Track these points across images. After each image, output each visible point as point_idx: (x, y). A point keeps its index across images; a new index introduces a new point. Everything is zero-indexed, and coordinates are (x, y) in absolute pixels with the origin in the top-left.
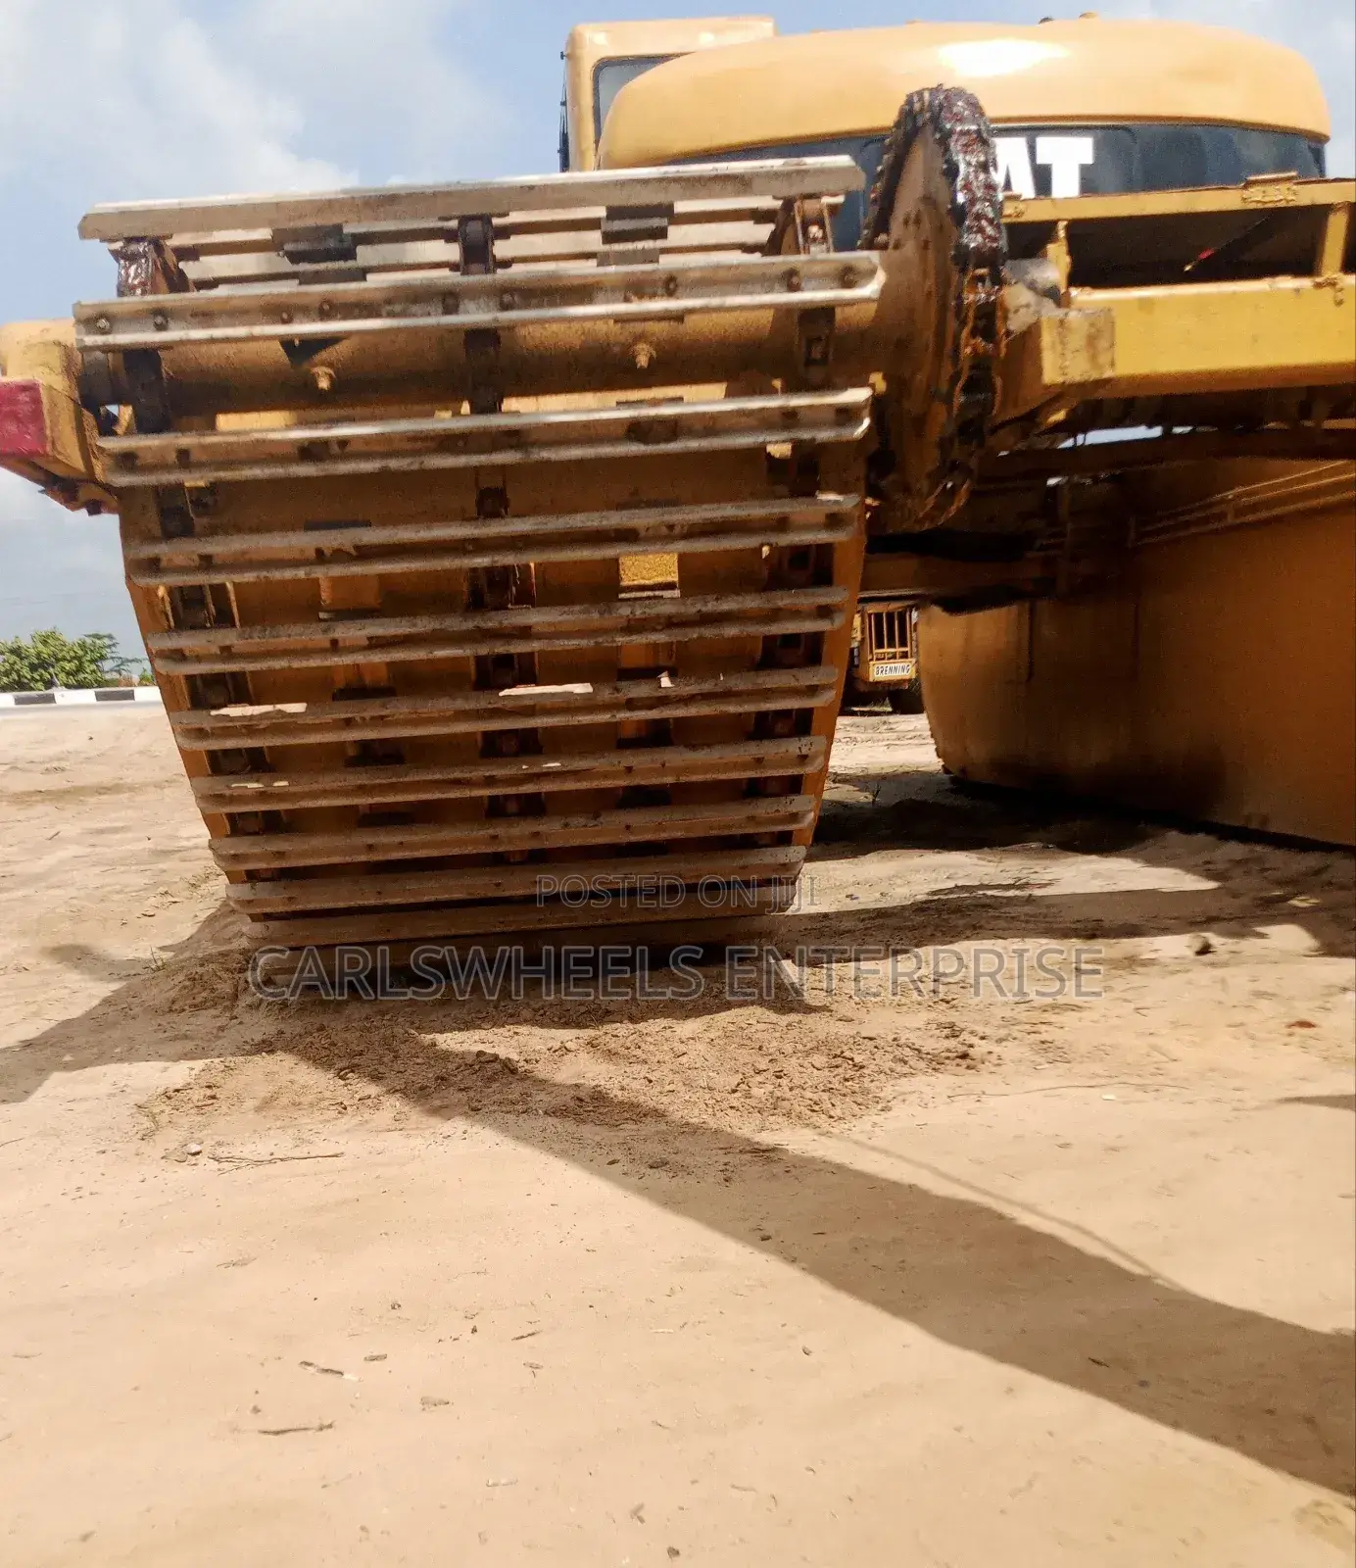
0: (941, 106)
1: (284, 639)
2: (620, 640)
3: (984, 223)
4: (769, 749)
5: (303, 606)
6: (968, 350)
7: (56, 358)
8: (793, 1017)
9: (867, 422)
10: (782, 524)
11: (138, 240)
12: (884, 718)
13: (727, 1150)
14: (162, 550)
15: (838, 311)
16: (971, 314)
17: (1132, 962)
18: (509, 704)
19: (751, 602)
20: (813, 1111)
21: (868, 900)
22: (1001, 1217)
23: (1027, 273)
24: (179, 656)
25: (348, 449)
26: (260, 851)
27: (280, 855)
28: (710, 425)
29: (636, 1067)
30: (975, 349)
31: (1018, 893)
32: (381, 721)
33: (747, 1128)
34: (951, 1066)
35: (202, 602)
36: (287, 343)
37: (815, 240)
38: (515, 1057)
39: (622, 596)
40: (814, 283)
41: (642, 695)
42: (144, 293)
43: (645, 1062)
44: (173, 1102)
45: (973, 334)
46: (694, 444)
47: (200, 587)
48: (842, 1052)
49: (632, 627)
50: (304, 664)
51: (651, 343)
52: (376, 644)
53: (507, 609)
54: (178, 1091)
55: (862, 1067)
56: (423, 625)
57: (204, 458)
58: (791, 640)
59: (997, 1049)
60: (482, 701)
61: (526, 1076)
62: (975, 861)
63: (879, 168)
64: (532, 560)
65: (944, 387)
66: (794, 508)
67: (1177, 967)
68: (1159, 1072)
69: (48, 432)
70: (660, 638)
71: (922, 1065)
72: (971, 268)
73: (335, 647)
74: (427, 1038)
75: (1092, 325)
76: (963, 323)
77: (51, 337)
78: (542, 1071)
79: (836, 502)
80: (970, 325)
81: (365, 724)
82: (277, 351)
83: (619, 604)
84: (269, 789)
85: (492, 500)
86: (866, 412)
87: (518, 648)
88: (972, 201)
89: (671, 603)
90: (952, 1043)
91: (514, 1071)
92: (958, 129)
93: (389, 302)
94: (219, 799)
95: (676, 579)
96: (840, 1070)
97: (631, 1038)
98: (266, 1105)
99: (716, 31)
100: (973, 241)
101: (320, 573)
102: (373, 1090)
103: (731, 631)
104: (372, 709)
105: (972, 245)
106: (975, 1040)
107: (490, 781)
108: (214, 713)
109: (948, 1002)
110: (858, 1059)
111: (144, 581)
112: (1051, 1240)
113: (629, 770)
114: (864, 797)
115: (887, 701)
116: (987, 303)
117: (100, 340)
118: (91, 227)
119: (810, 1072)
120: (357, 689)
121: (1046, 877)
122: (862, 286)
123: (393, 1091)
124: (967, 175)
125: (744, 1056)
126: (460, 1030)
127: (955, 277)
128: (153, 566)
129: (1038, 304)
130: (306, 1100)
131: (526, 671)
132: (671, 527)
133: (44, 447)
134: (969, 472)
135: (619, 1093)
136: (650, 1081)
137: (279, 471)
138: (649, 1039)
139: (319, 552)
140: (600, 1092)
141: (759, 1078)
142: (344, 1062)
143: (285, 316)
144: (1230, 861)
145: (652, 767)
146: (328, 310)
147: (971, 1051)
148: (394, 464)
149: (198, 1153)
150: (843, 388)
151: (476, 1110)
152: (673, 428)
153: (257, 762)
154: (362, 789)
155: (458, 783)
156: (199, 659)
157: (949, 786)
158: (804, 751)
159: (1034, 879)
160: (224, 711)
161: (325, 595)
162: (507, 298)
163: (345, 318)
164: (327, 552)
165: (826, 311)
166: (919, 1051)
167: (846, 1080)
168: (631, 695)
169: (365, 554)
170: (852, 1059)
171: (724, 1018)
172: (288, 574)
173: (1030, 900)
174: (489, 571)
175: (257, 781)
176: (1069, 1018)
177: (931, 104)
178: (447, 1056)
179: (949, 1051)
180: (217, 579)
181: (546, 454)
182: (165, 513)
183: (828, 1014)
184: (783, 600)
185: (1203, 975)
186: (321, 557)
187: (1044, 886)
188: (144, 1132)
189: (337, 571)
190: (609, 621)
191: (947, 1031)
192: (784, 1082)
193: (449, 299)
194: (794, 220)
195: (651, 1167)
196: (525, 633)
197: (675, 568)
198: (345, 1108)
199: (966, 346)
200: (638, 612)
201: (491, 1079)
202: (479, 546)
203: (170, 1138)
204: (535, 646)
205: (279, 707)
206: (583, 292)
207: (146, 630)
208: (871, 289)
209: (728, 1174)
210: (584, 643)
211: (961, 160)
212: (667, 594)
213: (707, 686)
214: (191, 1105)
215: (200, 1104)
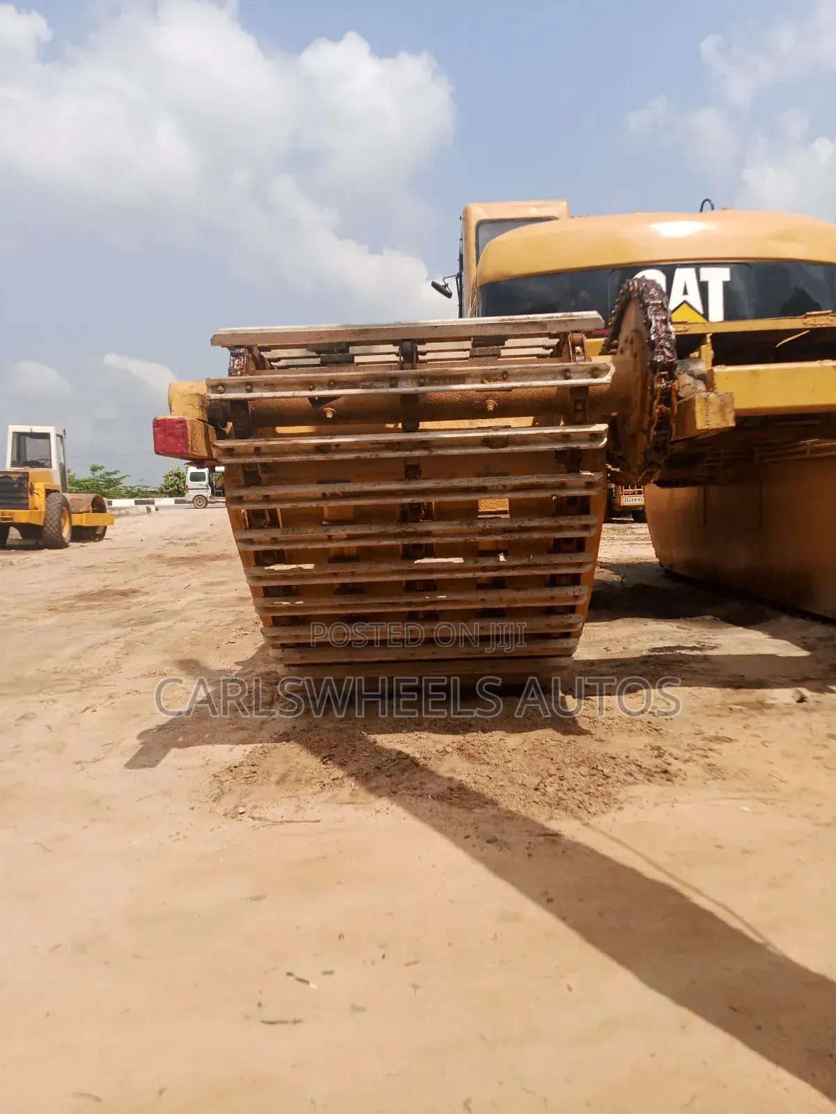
0: (643, 291)
1: (303, 535)
2: (478, 538)
3: (665, 350)
4: (558, 592)
5: (315, 518)
6: (657, 411)
7: (197, 401)
8: (571, 737)
9: (606, 440)
10: (563, 486)
11: (240, 347)
12: (629, 525)
13: (530, 833)
14: (244, 492)
15: (589, 387)
16: (658, 393)
17: (761, 706)
18: (419, 568)
19: (547, 522)
20: (579, 807)
21: (616, 652)
22: (682, 896)
23: (689, 367)
24: (251, 542)
25: (340, 447)
26: (289, 634)
27: (297, 636)
28: (524, 440)
29: (484, 767)
30: (661, 410)
31: (698, 653)
32: (353, 574)
33: (541, 816)
34: (657, 777)
35: (263, 516)
36: (311, 399)
37: (578, 353)
38: (417, 756)
39: (480, 516)
40: (577, 375)
41: (490, 565)
42: (241, 375)
43: (488, 764)
44: (233, 774)
45: (660, 403)
46: (516, 449)
47: (263, 510)
48: (597, 766)
49: (484, 532)
50: (314, 546)
51: (495, 399)
52: (350, 538)
53: (419, 521)
54: (236, 767)
55: (608, 777)
56: (375, 529)
57: (267, 451)
58: (568, 540)
59: (684, 767)
60: (405, 566)
61: (423, 769)
62: (676, 629)
63: (613, 312)
64: (434, 500)
65: (645, 426)
66: (568, 479)
67: (787, 712)
68: (775, 789)
69: (190, 443)
70: (500, 538)
71: (640, 777)
72: (658, 370)
73: (330, 538)
74: (372, 737)
75: (722, 400)
76: (655, 398)
77: (194, 391)
78: (433, 765)
79: (591, 476)
80: (658, 398)
81: (344, 575)
82: (308, 402)
83: (478, 521)
84: (293, 606)
85: (412, 470)
86: (606, 435)
87: (425, 541)
88: (659, 339)
89: (505, 521)
90: (659, 761)
91: (417, 765)
92: (652, 302)
93: (363, 381)
94: (267, 609)
95: (507, 509)
96: (596, 778)
97: (481, 748)
98: (282, 780)
99: (538, 207)
100: (659, 358)
101: (322, 504)
102: (339, 773)
103: (536, 536)
104: (348, 568)
105: (658, 361)
106: (671, 760)
107: (409, 604)
108: (266, 568)
109: (657, 731)
110: (606, 771)
111: (234, 507)
112: (710, 915)
113: (483, 600)
114: (617, 578)
115: (631, 515)
116: (666, 389)
117: (218, 396)
118: (216, 341)
119: (578, 777)
120: (341, 558)
121: (714, 642)
122: (601, 377)
123: (351, 775)
124: (656, 327)
125: (544, 764)
126: (390, 733)
127: (651, 375)
128: (240, 500)
129: (694, 383)
130: (304, 777)
131: (430, 551)
132: (505, 486)
133: (187, 450)
134: (659, 466)
135: (473, 785)
136: (490, 778)
137: (305, 458)
138: (491, 749)
139: (324, 495)
140: (463, 785)
141: (551, 779)
142: (327, 752)
143: (311, 387)
144: (816, 638)
145: (494, 599)
146: (333, 384)
147: (669, 768)
148: (362, 455)
149: (243, 813)
150: (593, 423)
151: (394, 792)
152: (506, 441)
153: (288, 592)
154: (342, 606)
155: (393, 604)
156: (260, 543)
157: (663, 573)
158: (576, 594)
159: (708, 642)
160: (272, 567)
161: (326, 513)
162: (422, 381)
163: (342, 388)
164: (328, 494)
165: (584, 389)
166: (640, 766)
167: (599, 785)
168: (483, 565)
169: (346, 496)
170: (602, 771)
171: (533, 735)
172: (307, 505)
173: (706, 658)
174: (411, 504)
175: (287, 601)
176: (725, 747)
177: (638, 288)
178: (380, 751)
179: (657, 767)
180: (272, 506)
181: (440, 452)
182: (246, 474)
183: (590, 736)
184: (563, 521)
185: (800, 719)
186: (324, 497)
187: (713, 648)
188: (216, 796)
189: (332, 504)
190: (472, 529)
191: (656, 752)
192: (564, 783)
193: (394, 381)
194: (568, 343)
195: (488, 842)
196: (429, 534)
197: (507, 504)
198: (324, 785)
199: (657, 408)
200: (487, 526)
201: (404, 770)
202: (406, 493)
203: (228, 802)
204: (433, 540)
205: (300, 566)
206: (461, 378)
207: (235, 530)
208: (606, 379)
209: (530, 851)
210: (460, 539)
211: (652, 318)
212: (503, 516)
213: (524, 561)
214: (242, 776)
215: (247, 776)
